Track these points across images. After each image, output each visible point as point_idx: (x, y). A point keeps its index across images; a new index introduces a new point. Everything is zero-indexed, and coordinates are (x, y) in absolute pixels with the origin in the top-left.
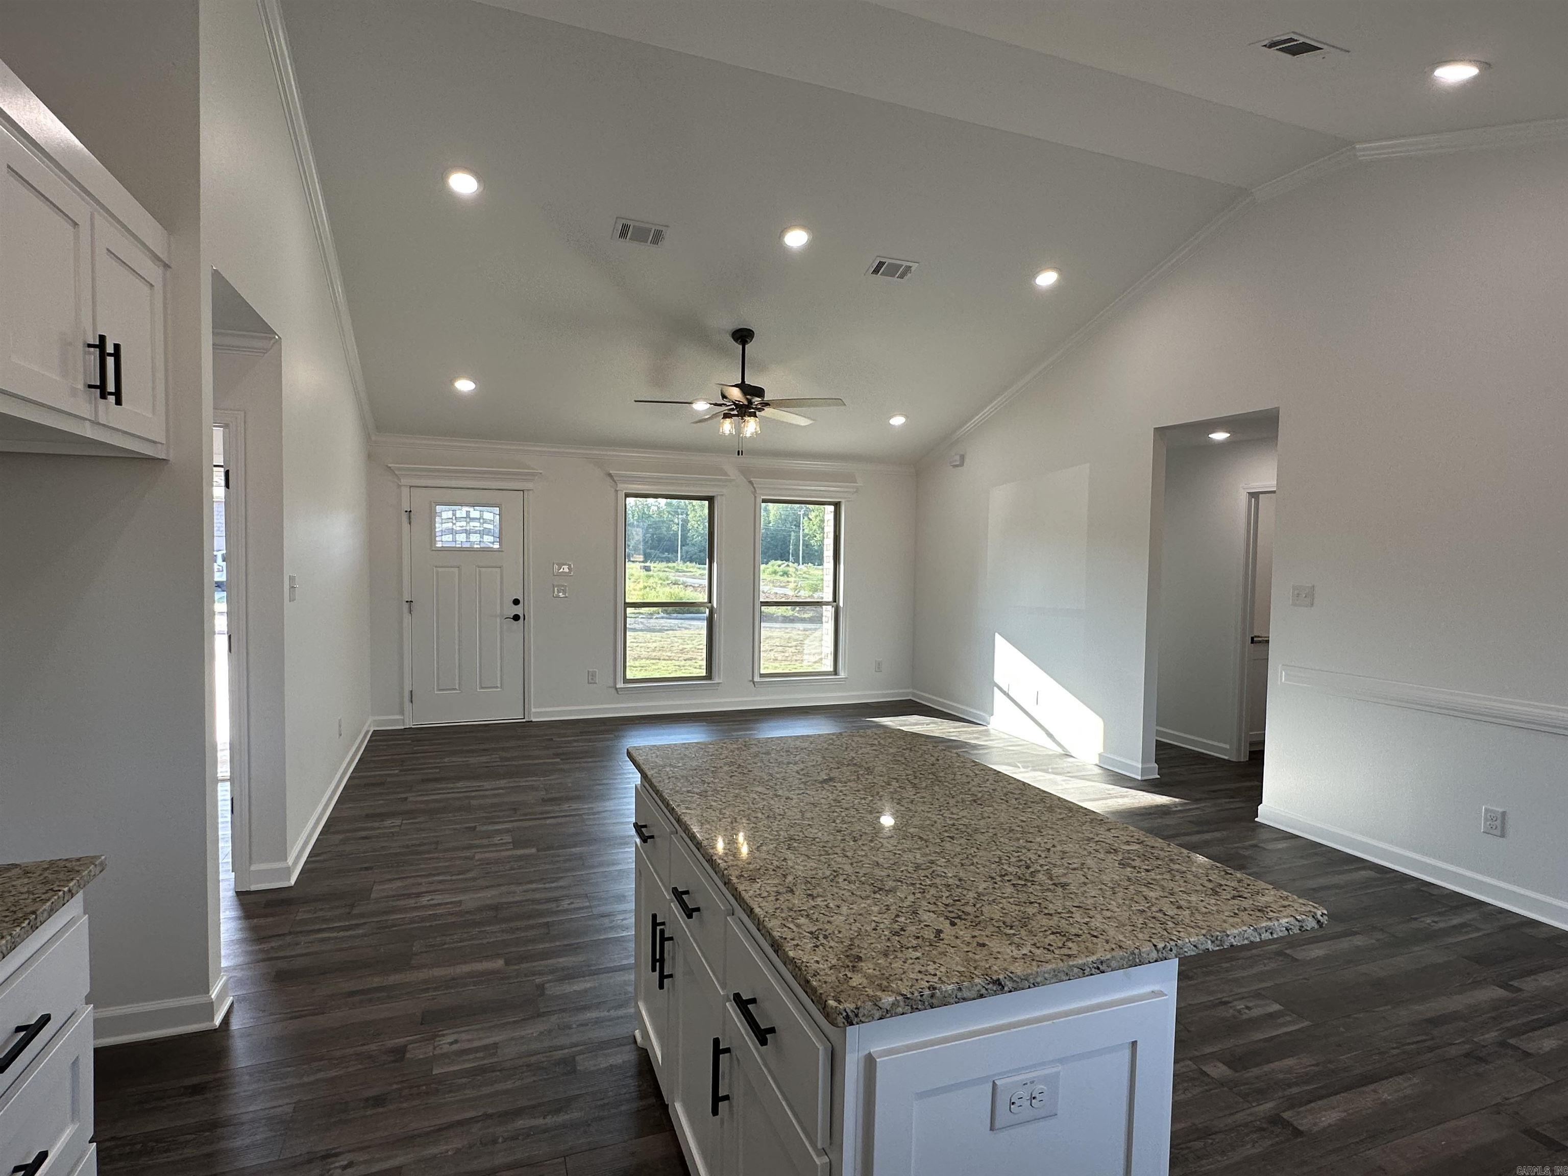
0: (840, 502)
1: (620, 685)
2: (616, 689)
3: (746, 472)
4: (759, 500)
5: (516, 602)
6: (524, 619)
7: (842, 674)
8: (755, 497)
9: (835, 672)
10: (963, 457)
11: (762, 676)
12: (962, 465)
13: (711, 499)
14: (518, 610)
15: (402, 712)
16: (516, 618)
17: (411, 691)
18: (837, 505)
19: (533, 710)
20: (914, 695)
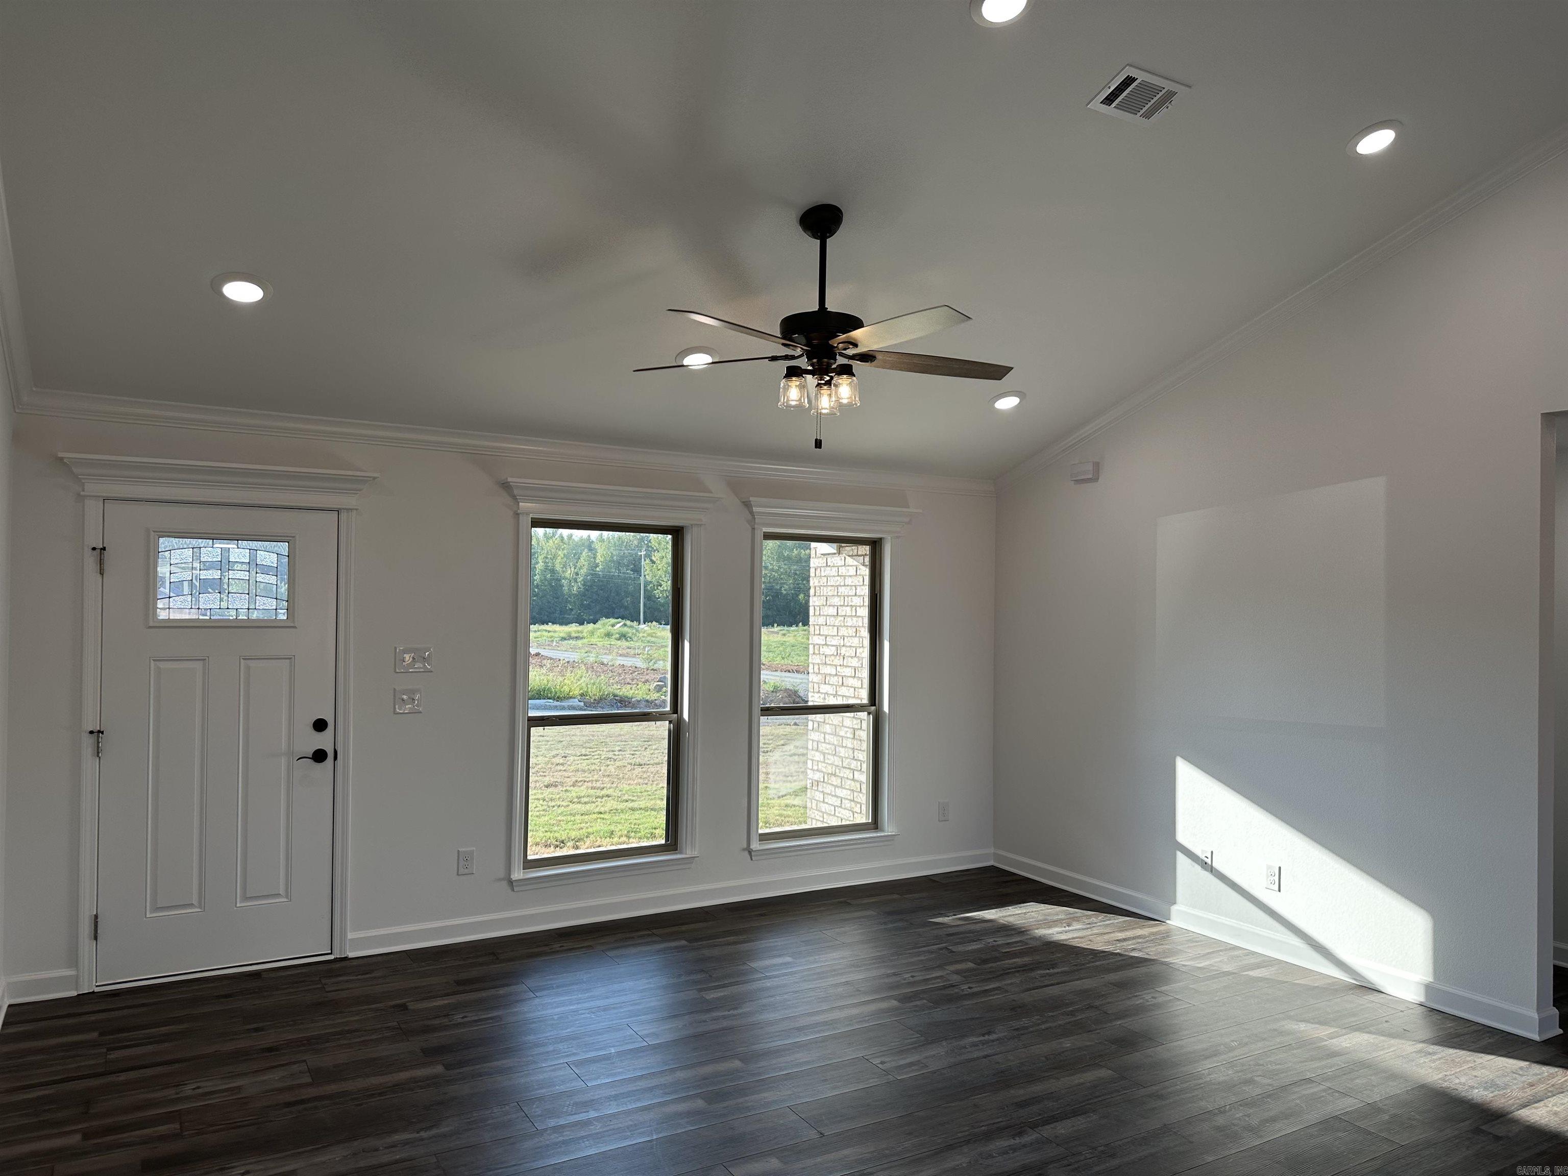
0: (881, 539)
1: (518, 874)
2: (511, 883)
3: (735, 485)
4: (759, 535)
5: (320, 725)
6: (335, 758)
7: (889, 828)
8: (753, 529)
9: (875, 824)
10: (1097, 466)
11: (764, 837)
12: (1095, 479)
13: (677, 533)
14: (323, 741)
15: (73, 961)
16: (319, 756)
17: (96, 917)
18: (876, 545)
19: (350, 936)
20: (997, 857)
